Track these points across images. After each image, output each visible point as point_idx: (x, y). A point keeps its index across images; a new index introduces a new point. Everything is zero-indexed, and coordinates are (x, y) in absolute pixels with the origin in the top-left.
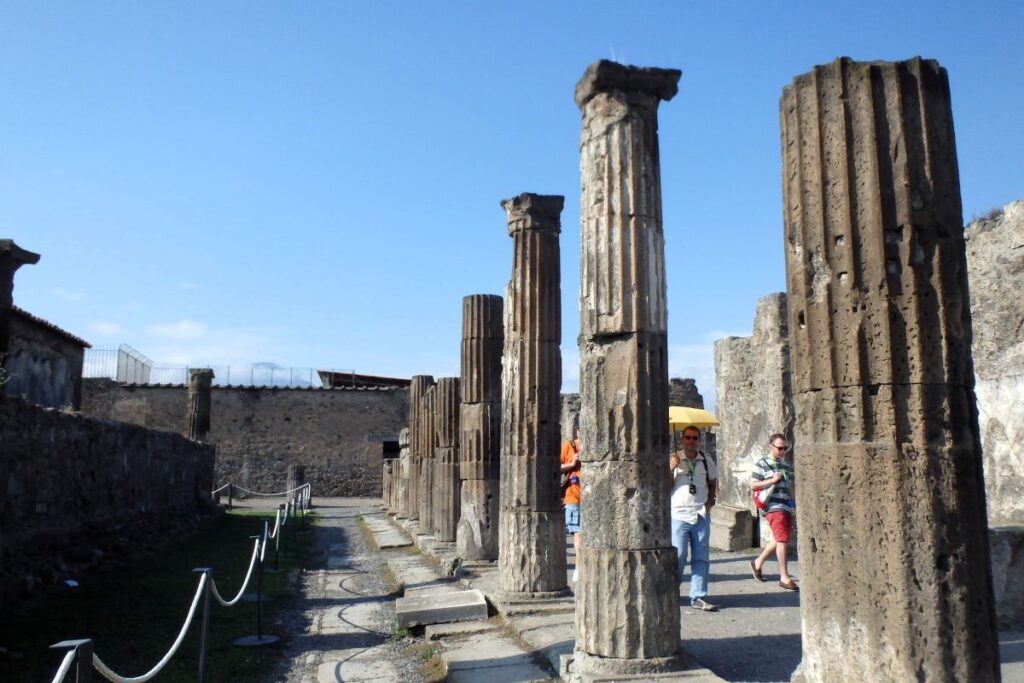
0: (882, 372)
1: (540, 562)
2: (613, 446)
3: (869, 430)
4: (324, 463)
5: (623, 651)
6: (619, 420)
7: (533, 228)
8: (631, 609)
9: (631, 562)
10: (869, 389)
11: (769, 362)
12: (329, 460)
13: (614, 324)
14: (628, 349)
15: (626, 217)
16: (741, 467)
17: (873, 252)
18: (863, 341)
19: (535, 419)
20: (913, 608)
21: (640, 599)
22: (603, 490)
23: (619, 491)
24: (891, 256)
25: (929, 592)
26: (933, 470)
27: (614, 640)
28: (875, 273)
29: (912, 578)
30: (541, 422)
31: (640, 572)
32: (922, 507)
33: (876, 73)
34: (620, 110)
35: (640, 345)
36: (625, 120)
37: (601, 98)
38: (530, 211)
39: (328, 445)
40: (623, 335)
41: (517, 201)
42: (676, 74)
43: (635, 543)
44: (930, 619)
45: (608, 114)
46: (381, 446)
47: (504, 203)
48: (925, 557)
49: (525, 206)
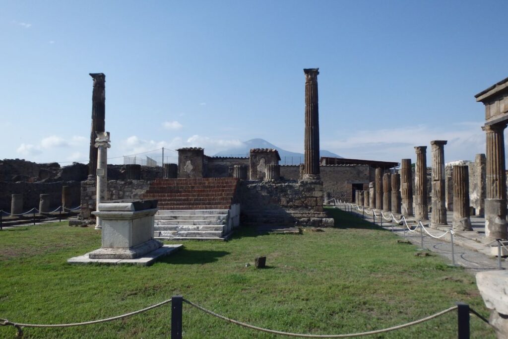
0: (459, 192)
1: (423, 214)
2: (437, 196)
3: (458, 197)
4: (332, 191)
5: (438, 222)
6: (438, 192)
7: (421, 153)
8: (439, 217)
9: (439, 211)
10: (458, 194)
11: (478, 170)
12: (334, 190)
13: (437, 178)
14: (439, 182)
15: (439, 163)
16: (472, 196)
17: (459, 183)
18: (458, 190)
19: (422, 189)
20: (461, 211)
21: (441, 216)
22: (435, 201)
23: (438, 202)
24: (460, 183)
25: (462, 209)
26: (463, 200)
27: (437, 221)
28: (459, 185)
29: (461, 208)
30: (423, 189)
31: (441, 212)
32: (462, 203)
33: (460, 167)
34: (438, 147)
35: (441, 182)
36: (438, 149)
37: (435, 145)
38: (420, 150)
39: (333, 185)
40: (438, 180)
41: (418, 148)
42: (447, 141)
43: (440, 208)
44: (462, 211)
45: (436, 148)
46: (351, 185)
47: (415, 147)
48: (462, 206)
49: (419, 149)
